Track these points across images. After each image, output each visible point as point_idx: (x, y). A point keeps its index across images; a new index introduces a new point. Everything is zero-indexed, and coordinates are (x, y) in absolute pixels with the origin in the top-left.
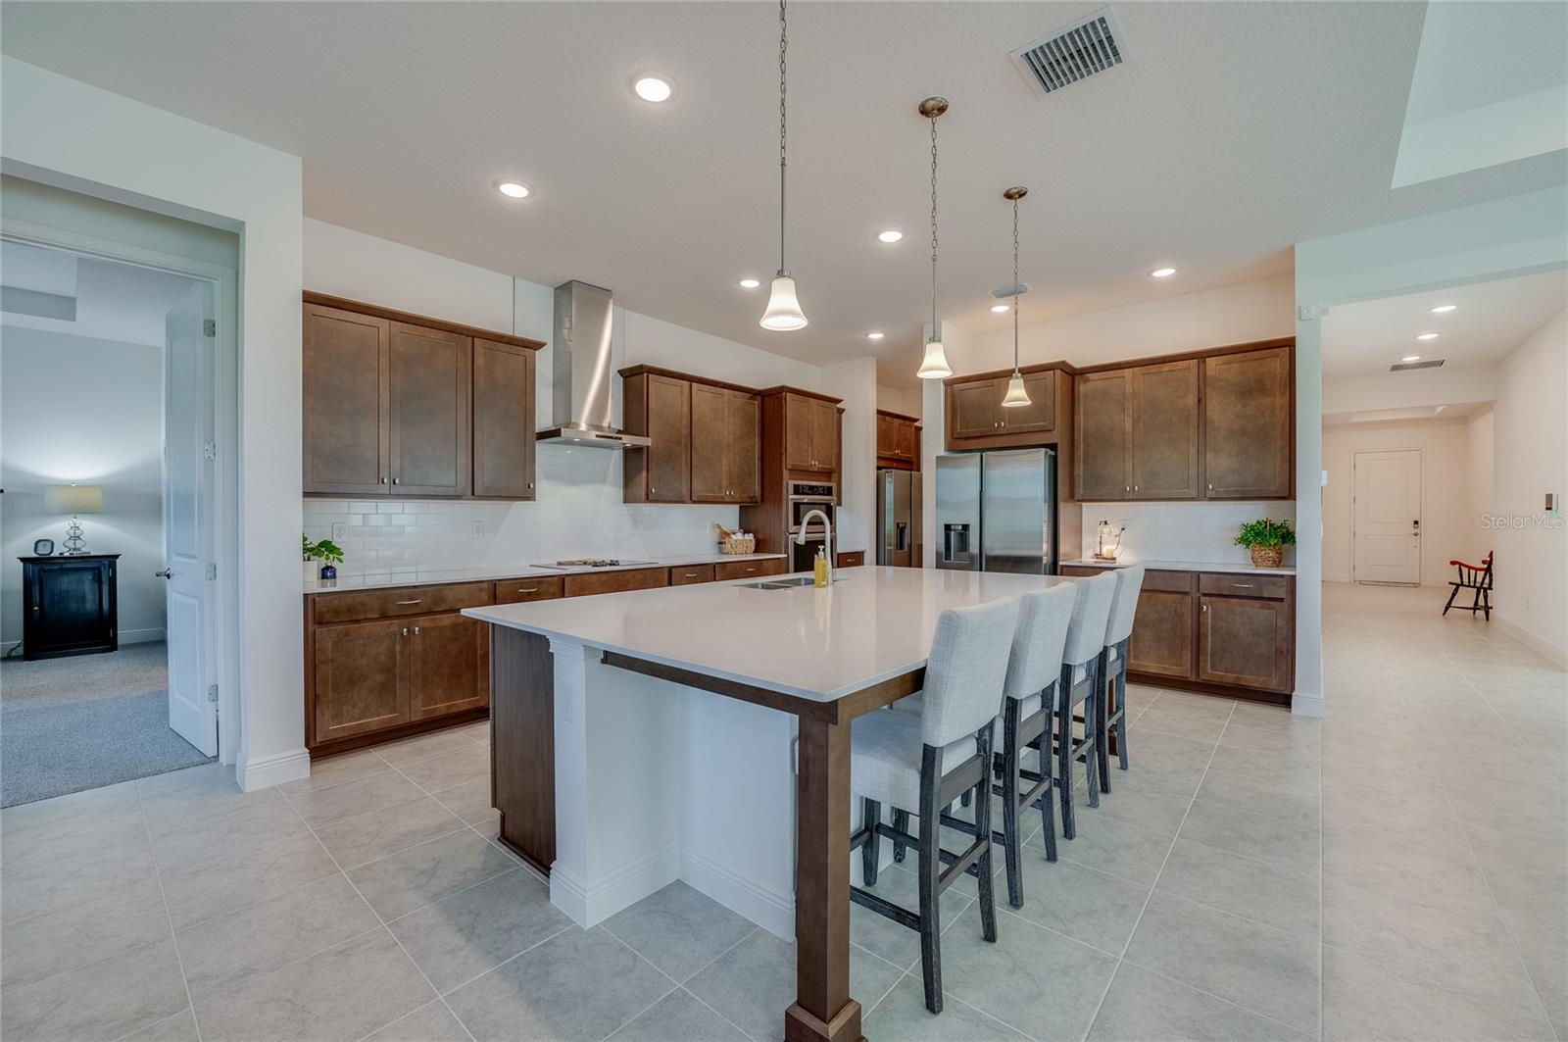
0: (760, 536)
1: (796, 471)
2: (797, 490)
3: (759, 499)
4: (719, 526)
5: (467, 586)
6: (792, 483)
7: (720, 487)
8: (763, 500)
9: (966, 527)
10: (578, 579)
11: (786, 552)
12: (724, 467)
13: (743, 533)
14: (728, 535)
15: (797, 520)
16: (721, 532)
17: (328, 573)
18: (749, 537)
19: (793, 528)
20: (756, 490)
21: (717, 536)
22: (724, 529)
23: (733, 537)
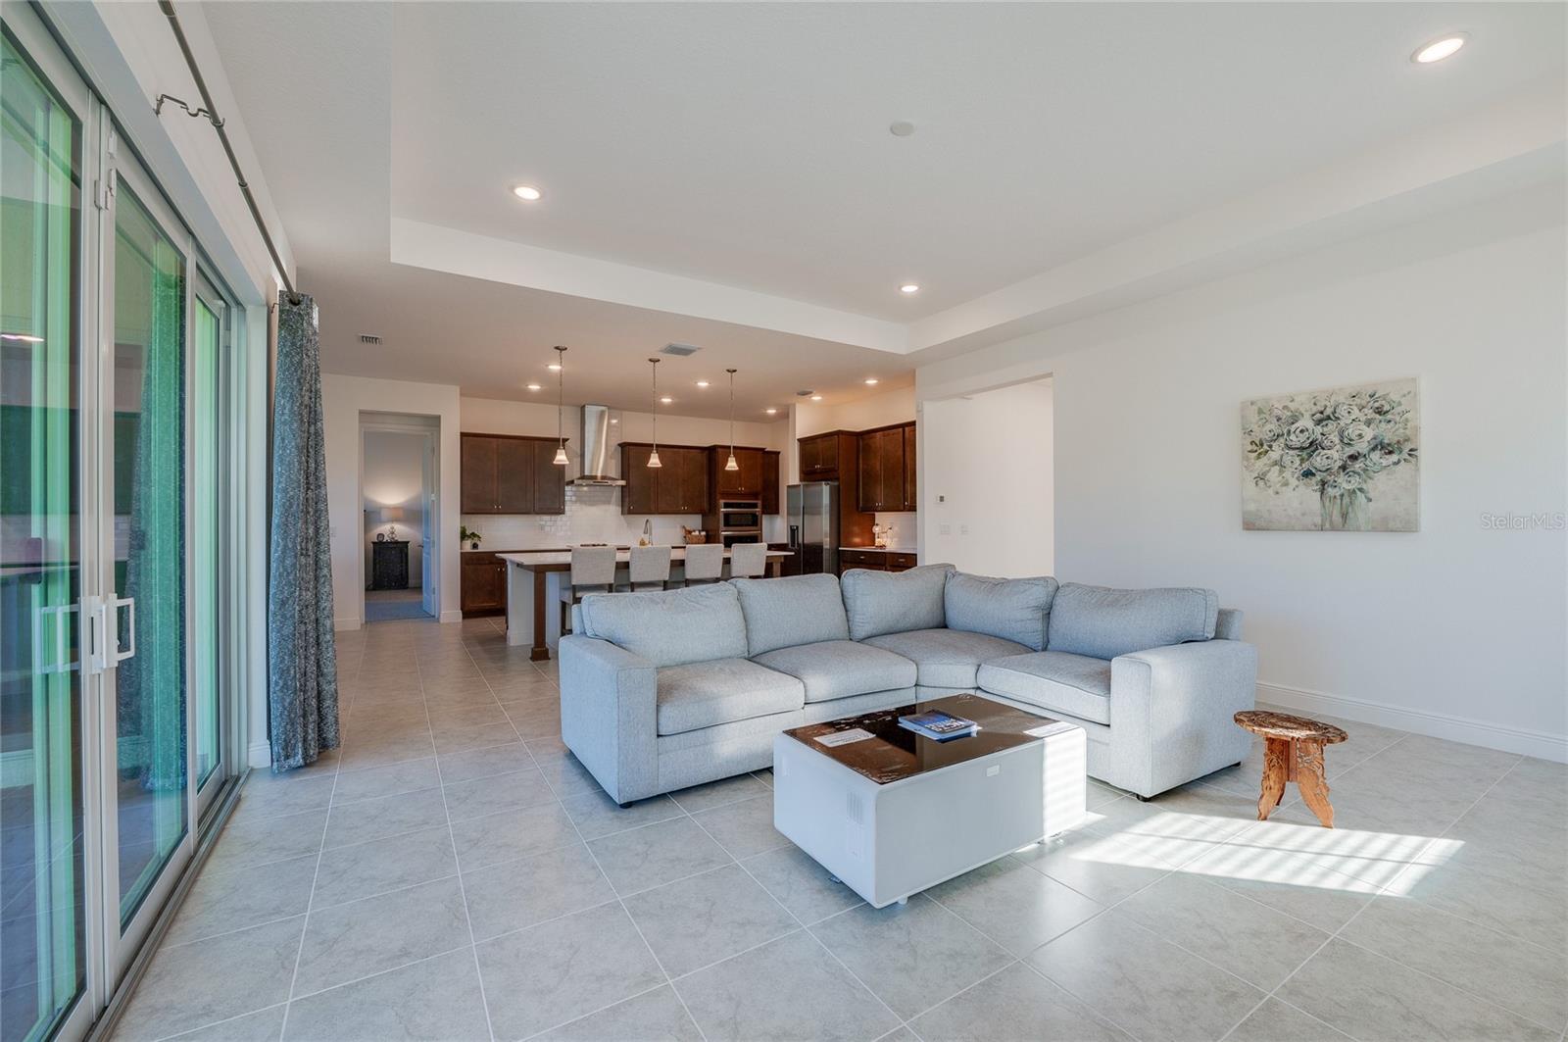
0: (710, 533)
1: (725, 495)
2: (727, 505)
3: (707, 511)
4: (684, 527)
6: (723, 501)
8: (710, 510)
9: (797, 527)
11: (720, 542)
12: (680, 494)
13: (699, 531)
14: (690, 532)
15: (727, 524)
16: (686, 531)
17: (475, 546)
18: (703, 533)
19: (725, 529)
20: (706, 506)
21: (683, 533)
22: (688, 528)
23: (693, 534)
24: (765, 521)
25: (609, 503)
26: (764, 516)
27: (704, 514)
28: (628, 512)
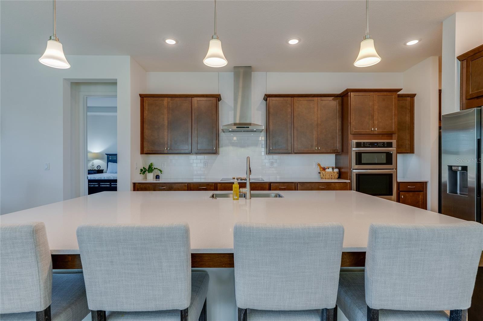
0: (343, 170)
1: (357, 135)
2: (358, 145)
3: (339, 151)
4: (319, 165)
5: (180, 184)
6: (355, 141)
7: (312, 146)
8: (342, 151)
9: (465, 168)
10: (223, 185)
11: (351, 179)
12: (314, 136)
13: (333, 169)
14: (324, 169)
15: (359, 161)
16: (321, 167)
17: (157, 177)
18: (336, 170)
19: (357, 167)
20: (338, 146)
21: (318, 169)
22: (322, 166)
23: (327, 170)
24: (401, 160)
25: (256, 145)
26: (398, 155)
27: (337, 153)
28: (270, 152)
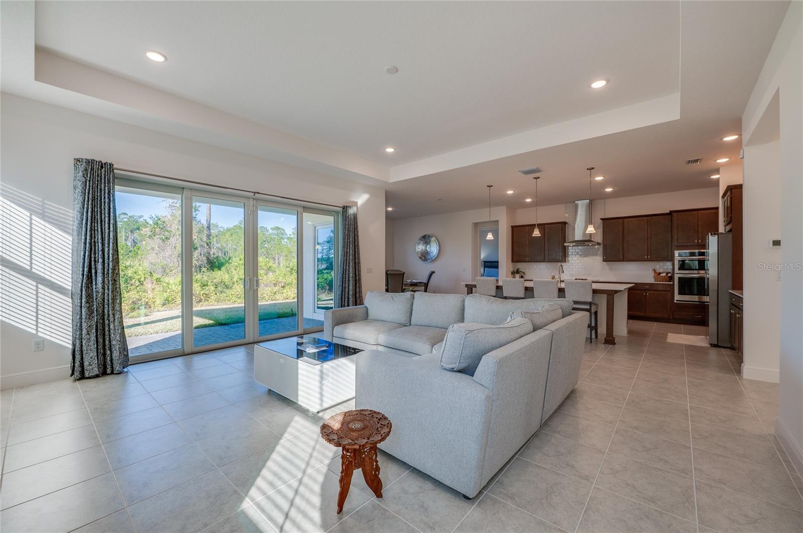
4: (654, 270)
6: (677, 252)
7: (643, 255)
8: (671, 258)
11: (673, 282)
12: (645, 247)
13: (667, 273)
14: (660, 274)
18: (670, 275)
19: (678, 272)
20: (669, 255)
22: (657, 271)
23: (661, 275)
25: (596, 255)
28: (604, 260)
